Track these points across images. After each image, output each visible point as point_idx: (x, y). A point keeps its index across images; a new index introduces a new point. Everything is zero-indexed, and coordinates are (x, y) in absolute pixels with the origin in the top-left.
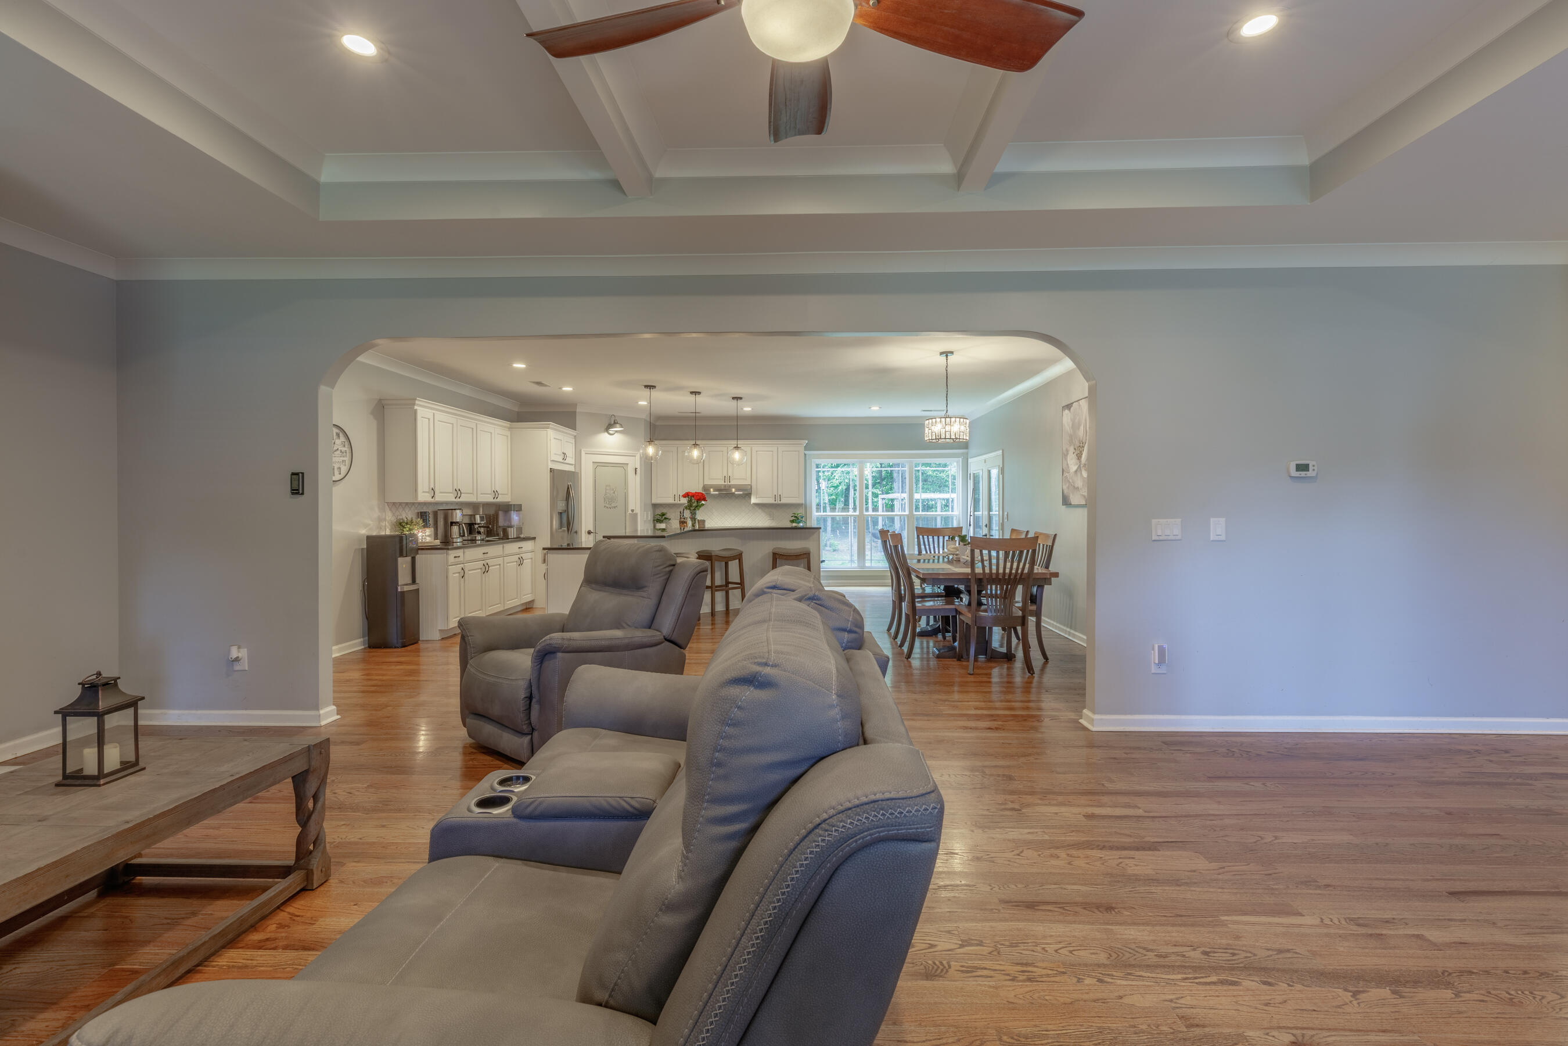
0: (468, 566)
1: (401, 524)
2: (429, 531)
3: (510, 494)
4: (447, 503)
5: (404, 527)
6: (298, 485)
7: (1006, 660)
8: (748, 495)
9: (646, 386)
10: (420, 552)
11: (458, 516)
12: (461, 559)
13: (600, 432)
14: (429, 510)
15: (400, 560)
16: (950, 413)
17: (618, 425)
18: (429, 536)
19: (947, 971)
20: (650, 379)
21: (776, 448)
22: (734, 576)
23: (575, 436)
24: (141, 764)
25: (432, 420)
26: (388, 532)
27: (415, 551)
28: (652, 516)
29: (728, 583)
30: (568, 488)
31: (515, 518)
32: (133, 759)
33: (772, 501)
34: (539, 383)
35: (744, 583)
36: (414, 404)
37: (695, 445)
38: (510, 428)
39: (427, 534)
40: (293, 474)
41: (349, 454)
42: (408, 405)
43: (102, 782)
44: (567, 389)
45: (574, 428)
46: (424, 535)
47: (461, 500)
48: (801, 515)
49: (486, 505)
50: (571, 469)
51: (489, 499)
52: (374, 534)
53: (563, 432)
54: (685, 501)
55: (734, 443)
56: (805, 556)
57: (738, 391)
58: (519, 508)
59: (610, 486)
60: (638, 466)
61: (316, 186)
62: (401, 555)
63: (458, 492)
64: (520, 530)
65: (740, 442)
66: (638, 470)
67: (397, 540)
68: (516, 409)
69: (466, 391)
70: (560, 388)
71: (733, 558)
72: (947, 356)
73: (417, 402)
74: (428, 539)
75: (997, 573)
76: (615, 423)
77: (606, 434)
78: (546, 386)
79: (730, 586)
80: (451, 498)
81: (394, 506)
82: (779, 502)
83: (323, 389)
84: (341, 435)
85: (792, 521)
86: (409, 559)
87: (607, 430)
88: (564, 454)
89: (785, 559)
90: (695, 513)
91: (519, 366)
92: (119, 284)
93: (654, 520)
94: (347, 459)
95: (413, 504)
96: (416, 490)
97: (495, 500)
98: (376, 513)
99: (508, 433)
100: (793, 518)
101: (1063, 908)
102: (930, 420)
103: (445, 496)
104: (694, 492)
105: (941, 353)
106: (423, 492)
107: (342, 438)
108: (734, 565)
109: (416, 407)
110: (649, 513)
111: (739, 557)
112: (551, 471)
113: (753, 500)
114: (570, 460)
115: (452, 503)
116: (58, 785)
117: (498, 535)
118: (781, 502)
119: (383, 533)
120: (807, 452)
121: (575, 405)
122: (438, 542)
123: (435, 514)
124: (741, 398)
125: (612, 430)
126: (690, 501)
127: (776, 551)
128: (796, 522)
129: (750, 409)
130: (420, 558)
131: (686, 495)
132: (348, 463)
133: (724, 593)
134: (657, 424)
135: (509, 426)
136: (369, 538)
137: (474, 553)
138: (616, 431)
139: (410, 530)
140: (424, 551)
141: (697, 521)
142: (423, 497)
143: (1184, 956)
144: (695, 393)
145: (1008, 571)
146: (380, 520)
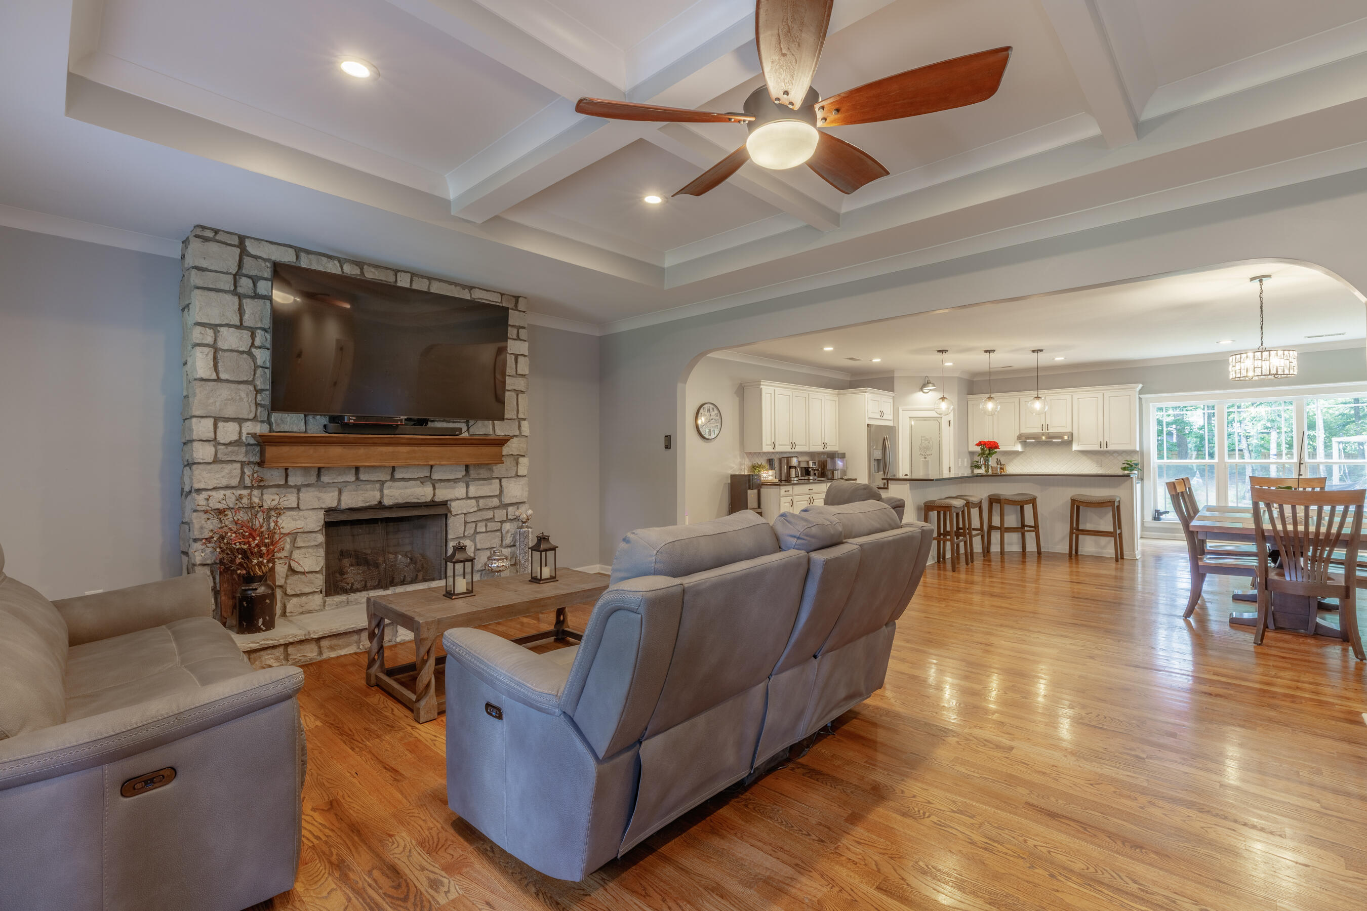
0: (796, 498)
1: (754, 467)
2: (771, 472)
3: (838, 445)
4: (786, 453)
5: (755, 469)
6: (668, 443)
7: (1341, 640)
8: (1069, 443)
9: (939, 351)
10: (763, 486)
11: (794, 462)
12: (791, 492)
13: (915, 392)
14: (776, 458)
15: (749, 492)
16: (1266, 344)
17: (930, 385)
18: (772, 476)
19: (923, 818)
20: (942, 345)
21: (1102, 394)
22: (1029, 520)
23: (893, 397)
24: (557, 579)
25: (773, 395)
26: (746, 473)
27: (760, 486)
28: (970, 462)
29: (1023, 526)
30: (884, 440)
31: (840, 464)
32: (554, 575)
33: (1097, 448)
34: (852, 359)
35: (1038, 526)
36: (760, 385)
37: (990, 398)
38: (838, 394)
39: (770, 474)
40: (666, 436)
41: (720, 420)
42: (757, 385)
43: (541, 582)
44: (877, 360)
45: (892, 390)
46: (768, 475)
47: (797, 450)
48: (1135, 462)
49: (819, 454)
50: (890, 424)
51: (820, 449)
52: (737, 473)
53: (880, 394)
54: (978, 449)
55: (1034, 393)
56: (1109, 504)
57: (1036, 345)
58: (843, 456)
59: (925, 437)
60: (952, 419)
61: (663, 270)
62: (749, 488)
63: (793, 444)
64: (844, 472)
65: (1040, 392)
66: (952, 423)
67: (747, 478)
68: (849, 379)
69: (805, 370)
70: (871, 360)
71: (1027, 502)
72: (1261, 281)
73: (762, 383)
74: (770, 478)
75: (1317, 533)
76: (928, 383)
77: (921, 393)
78: (858, 360)
79: (1026, 528)
80: (788, 449)
81: (750, 455)
82: (1105, 449)
83: (680, 385)
84: (715, 409)
85: (1124, 469)
86: (756, 491)
87: (921, 389)
88: (881, 412)
89: (1086, 506)
90: (988, 460)
91: (828, 349)
92: (600, 337)
93: (971, 466)
94: (719, 425)
95: (760, 453)
96: (761, 444)
97: (825, 450)
98: (738, 460)
99: (837, 399)
100: (1125, 465)
101: (1085, 829)
102: (1234, 357)
103: (783, 447)
104: (986, 441)
105: (1252, 279)
106: (767, 445)
107: (716, 411)
108: (1028, 509)
109: (761, 387)
110: (966, 460)
111: (1033, 501)
112: (868, 426)
113: (1075, 447)
114: (889, 415)
115: (790, 452)
116: (530, 581)
117: (827, 476)
118: (1108, 449)
119: (743, 473)
120: (1141, 396)
121: (892, 371)
122: (777, 480)
123: (780, 460)
124: (1041, 351)
125: (926, 390)
126: (982, 449)
127: (1076, 498)
128: (1128, 470)
129: (1063, 358)
130: (764, 490)
131: (979, 444)
132: (719, 426)
133: (1020, 535)
134: (975, 380)
135: (837, 393)
136: (732, 476)
137: (805, 488)
138: (930, 390)
139: (759, 471)
140: (766, 486)
141: (990, 467)
142: (767, 448)
143: (1174, 902)
144: (989, 351)
145: (1323, 529)
146: (741, 464)
